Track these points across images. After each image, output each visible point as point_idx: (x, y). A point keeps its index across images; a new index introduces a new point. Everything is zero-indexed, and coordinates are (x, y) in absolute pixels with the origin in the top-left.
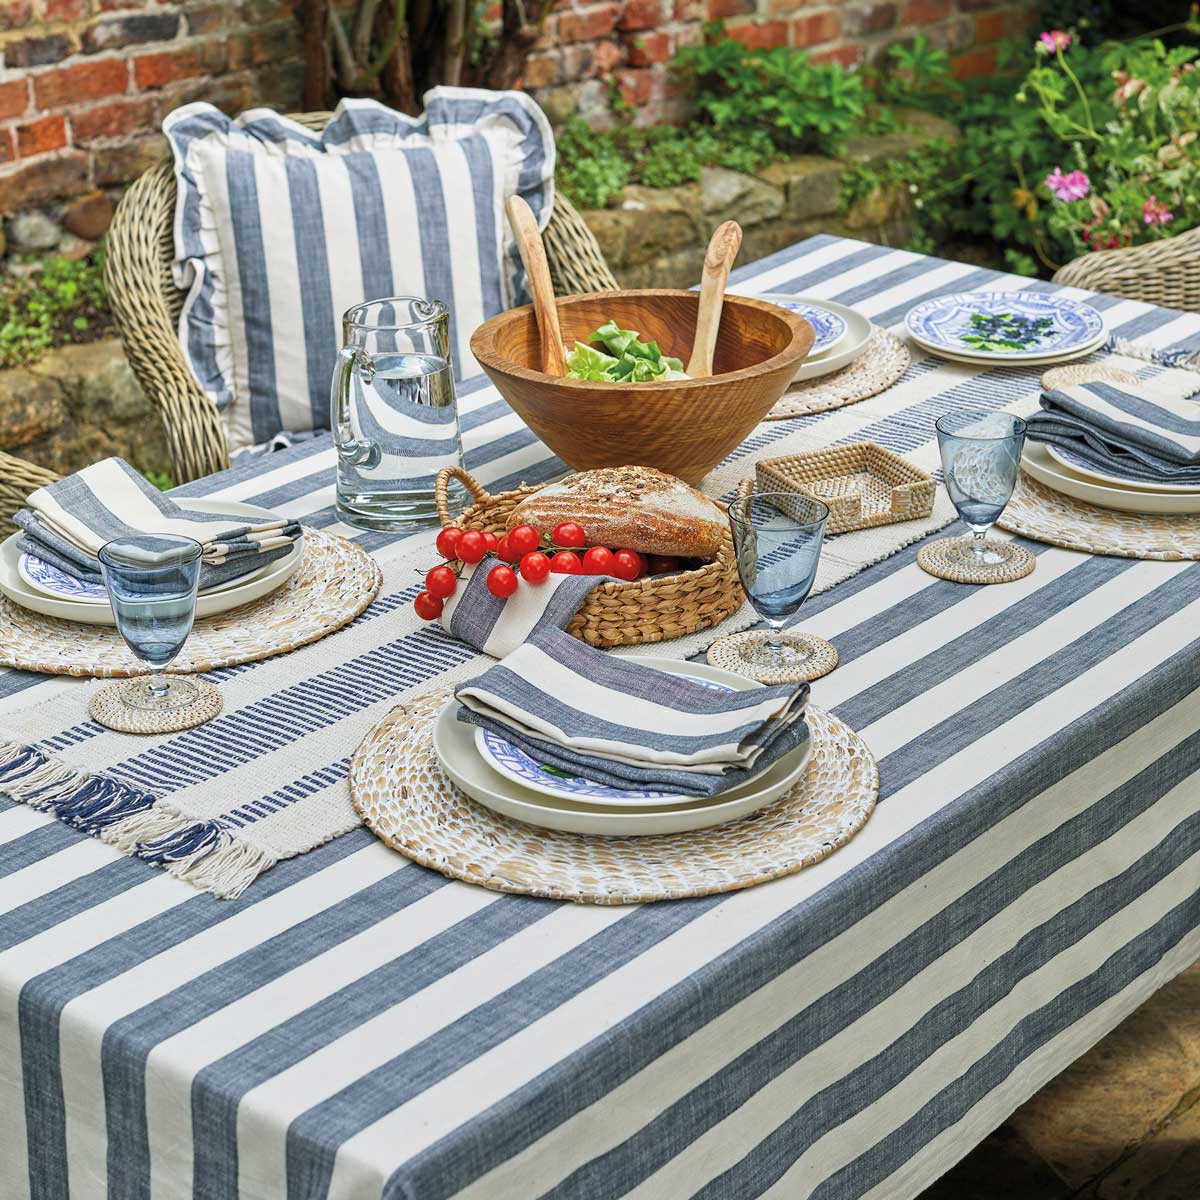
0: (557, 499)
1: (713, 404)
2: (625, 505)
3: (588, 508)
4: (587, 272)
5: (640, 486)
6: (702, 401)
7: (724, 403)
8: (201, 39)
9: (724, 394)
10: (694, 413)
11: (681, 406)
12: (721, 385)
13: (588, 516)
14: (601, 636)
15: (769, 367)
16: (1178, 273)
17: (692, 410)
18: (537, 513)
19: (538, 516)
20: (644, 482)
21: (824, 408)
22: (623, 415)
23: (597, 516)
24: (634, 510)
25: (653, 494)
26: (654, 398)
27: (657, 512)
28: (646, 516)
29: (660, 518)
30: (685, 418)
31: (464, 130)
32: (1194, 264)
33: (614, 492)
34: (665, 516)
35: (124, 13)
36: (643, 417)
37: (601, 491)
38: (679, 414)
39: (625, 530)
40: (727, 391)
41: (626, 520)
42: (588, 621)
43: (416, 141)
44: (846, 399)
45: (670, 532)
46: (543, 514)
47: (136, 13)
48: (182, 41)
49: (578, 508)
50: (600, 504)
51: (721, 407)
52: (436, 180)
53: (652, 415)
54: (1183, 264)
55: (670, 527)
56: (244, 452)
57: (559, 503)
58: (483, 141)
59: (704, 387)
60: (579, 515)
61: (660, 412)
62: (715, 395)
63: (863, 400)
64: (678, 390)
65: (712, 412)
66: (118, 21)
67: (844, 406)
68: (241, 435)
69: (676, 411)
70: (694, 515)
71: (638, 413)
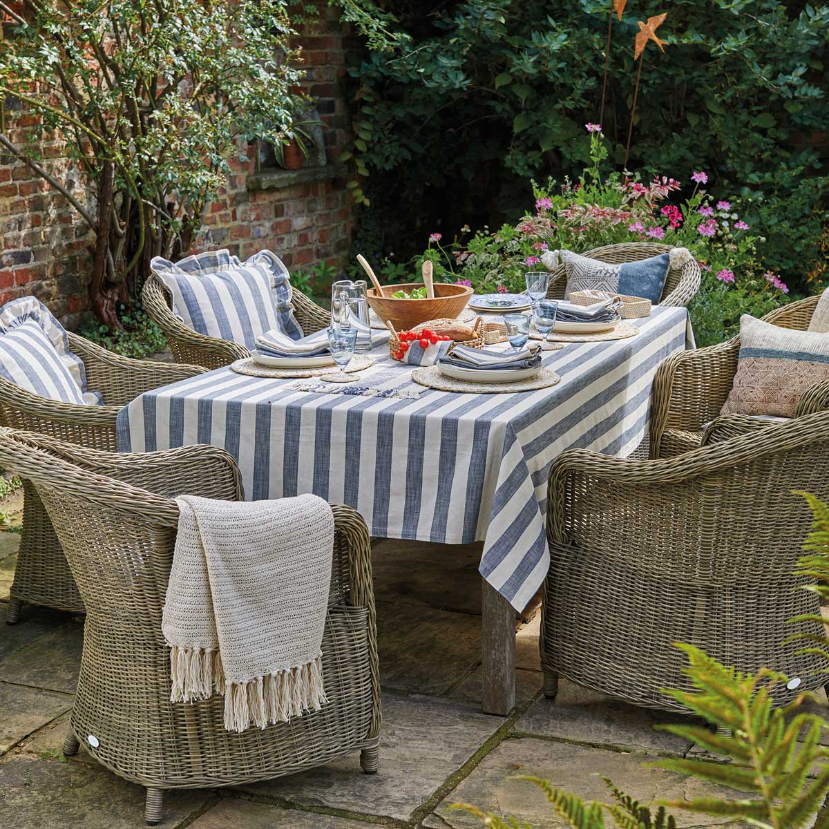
8: (38, 263)
35: (12, 250)
47: (16, 250)
48: (32, 264)
58: (260, 267)
66: (10, 253)
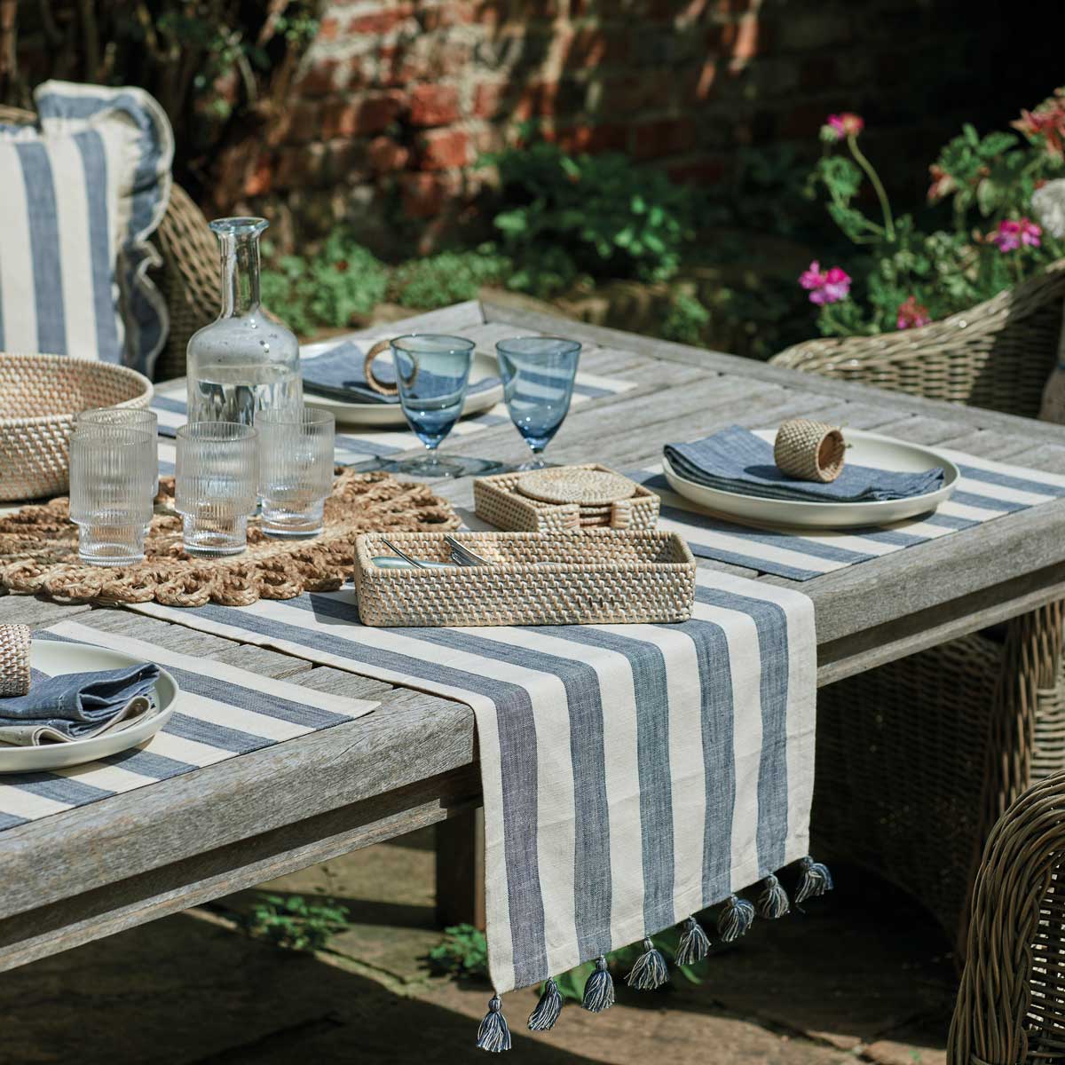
4: (202, 264)
16: (915, 368)
31: (78, 125)
32: (935, 359)
43: (28, 135)
52: (47, 172)
54: (921, 358)
58: (97, 135)
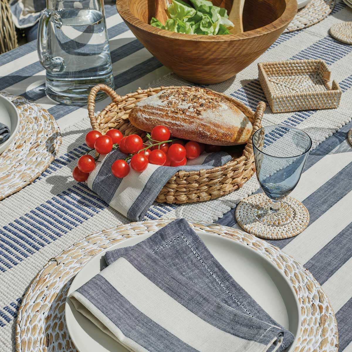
0: (155, 109)
1: (244, 47)
2: (193, 117)
3: (172, 117)
5: (201, 105)
6: (238, 46)
7: (249, 47)
9: (250, 43)
10: (233, 52)
11: (226, 49)
12: (249, 39)
13: (173, 122)
14: (176, 199)
15: (275, 27)
17: (232, 50)
18: (144, 116)
19: (145, 118)
20: (204, 102)
21: (295, 30)
22: (194, 52)
23: (177, 122)
24: (198, 121)
25: (209, 111)
26: (212, 45)
27: (210, 123)
28: (205, 126)
29: (212, 127)
30: (228, 54)
33: (187, 108)
34: (215, 125)
36: (205, 53)
37: (180, 107)
38: (225, 52)
39: (193, 132)
40: (252, 41)
41: (193, 127)
42: (169, 192)
44: (306, 25)
45: (218, 135)
46: (148, 117)
49: (167, 116)
50: (179, 116)
51: (248, 49)
53: (210, 53)
55: (217, 132)
56: (30, 16)
57: (156, 112)
59: (239, 40)
60: (167, 121)
61: (215, 52)
62: (245, 43)
63: (314, 25)
64: (225, 42)
65: (243, 51)
67: (305, 28)
68: (29, 8)
69: (223, 51)
70: (232, 124)
71: (203, 52)
